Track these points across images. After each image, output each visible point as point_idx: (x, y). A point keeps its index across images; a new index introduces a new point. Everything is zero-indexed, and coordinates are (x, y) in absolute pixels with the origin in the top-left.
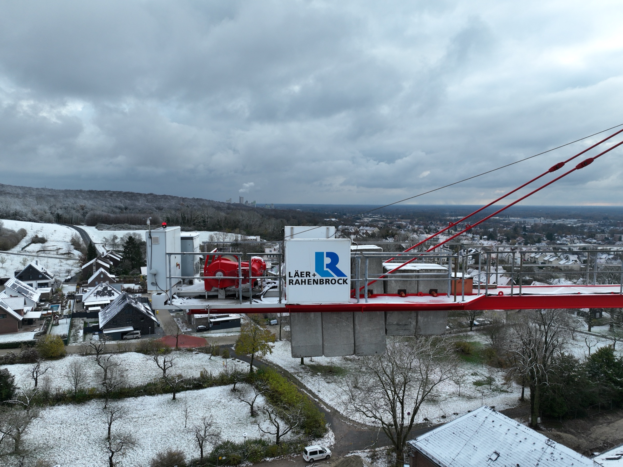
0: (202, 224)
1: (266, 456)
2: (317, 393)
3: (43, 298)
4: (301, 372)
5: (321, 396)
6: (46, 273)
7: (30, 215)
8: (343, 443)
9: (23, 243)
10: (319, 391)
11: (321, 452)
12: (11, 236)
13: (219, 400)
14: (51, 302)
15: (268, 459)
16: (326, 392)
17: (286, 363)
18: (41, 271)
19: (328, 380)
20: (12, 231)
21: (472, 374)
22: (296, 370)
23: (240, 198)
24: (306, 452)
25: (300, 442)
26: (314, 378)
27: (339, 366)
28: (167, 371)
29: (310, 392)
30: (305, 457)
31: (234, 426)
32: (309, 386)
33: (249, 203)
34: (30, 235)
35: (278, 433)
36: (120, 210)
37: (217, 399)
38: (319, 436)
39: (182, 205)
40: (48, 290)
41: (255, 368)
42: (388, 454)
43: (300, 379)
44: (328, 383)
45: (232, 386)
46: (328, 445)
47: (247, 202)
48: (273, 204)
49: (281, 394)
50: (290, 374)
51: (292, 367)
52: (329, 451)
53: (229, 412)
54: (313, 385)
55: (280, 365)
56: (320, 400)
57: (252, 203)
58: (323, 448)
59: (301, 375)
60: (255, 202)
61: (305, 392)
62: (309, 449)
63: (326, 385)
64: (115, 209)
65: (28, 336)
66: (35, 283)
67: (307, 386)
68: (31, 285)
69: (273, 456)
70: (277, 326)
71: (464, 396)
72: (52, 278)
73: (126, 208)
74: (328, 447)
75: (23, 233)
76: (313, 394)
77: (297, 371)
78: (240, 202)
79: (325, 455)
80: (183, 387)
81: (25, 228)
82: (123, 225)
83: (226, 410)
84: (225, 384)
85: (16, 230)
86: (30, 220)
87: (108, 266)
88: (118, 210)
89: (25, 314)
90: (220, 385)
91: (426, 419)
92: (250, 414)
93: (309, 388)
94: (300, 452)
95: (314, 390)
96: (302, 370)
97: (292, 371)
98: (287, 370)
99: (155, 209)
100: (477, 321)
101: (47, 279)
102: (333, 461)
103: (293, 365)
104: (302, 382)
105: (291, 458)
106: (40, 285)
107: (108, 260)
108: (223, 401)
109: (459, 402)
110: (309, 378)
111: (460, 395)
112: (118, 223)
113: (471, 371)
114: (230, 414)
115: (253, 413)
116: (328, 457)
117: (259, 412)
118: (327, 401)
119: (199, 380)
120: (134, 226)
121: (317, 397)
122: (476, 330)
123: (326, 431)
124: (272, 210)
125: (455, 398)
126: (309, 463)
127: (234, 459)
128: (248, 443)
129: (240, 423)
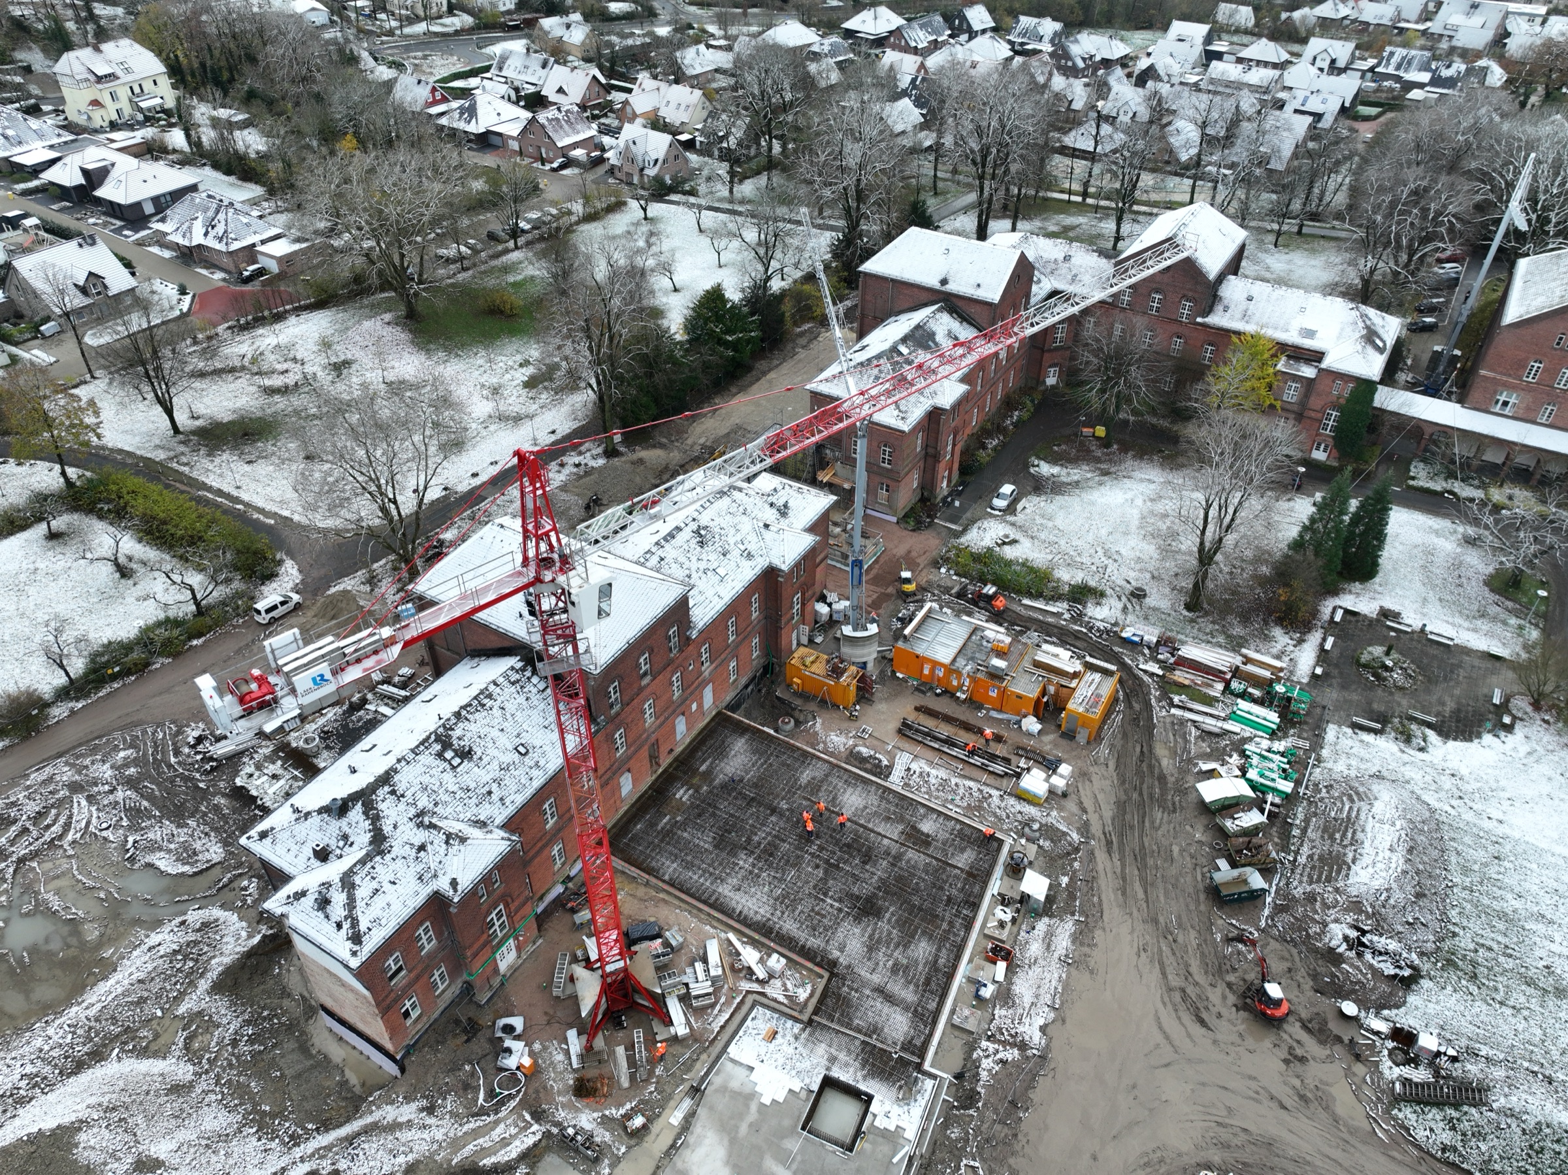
1: (190, 638)
2: (235, 493)
4: (183, 454)
5: (245, 497)
8: (315, 574)
10: (238, 488)
11: (283, 603)
13: (32, 567)
15: (195, 642)
16: (253, 486)
17: (138, 439)
19: (248, 458)
21: (521, 365)
22: (170, 450)
24: (259, 612)
25: (238, 595)
26: (217, 460)
27: (259, 414)
29: (220, 492)
30: (257, 618)
31: (99, 606)
32: (213, 481)
35: (194, 597)
37: (24, 566)
38: (270, 576)
41: (72, 472)
42: (395, 569)
43: (186, 469)
44: (249, 462)
45: (42, 528)
46: (291, 585)
49: (165, 523)
50: (160, 463)
51: (157, 447)
52: (296, 598)
53: (70, 584)
54: (221, 475)
55: (126, 448)
56: (247, 505)
58: (285, 596)
59: (184, 460)
61: (210, 496)
62: (261, 605)
63: (247, 468)
67: (207, 481)
69: (199, 635)
70: (62, 336)
71: (507, 418)
74: (292, 590)
76: (228, 496)
77: (172, 454)
79: (291, 605)
83: (61, 582)
84: (23, 527)
90: (11, 533)
91: (446, 489)
92: (118, 575)
93: (215, 485)
94: (246, 613)
95: (226, 488)
96: (182, 448)
97: (160, 455)
98: (149, 455)
100: (528, 221)
102: (308, 607)
103: (157, 442)
104: (194, 475)
105: (235, 627)
108: (41, 565)
109: (501, 434)
110: (205, 463)
111: (502, 418)
113: (519, 358)
114: (74, 587)
115: (124, 572)
116: (298, 606)
117: (134, 566)
118: (260, 503)
121: (237, 500)
122: (529, 244)
123: (280, 563)
125: (492, 428)
126: (270, 623)
127: (135, 664)
128: (146, 631)
129: (106, 597)
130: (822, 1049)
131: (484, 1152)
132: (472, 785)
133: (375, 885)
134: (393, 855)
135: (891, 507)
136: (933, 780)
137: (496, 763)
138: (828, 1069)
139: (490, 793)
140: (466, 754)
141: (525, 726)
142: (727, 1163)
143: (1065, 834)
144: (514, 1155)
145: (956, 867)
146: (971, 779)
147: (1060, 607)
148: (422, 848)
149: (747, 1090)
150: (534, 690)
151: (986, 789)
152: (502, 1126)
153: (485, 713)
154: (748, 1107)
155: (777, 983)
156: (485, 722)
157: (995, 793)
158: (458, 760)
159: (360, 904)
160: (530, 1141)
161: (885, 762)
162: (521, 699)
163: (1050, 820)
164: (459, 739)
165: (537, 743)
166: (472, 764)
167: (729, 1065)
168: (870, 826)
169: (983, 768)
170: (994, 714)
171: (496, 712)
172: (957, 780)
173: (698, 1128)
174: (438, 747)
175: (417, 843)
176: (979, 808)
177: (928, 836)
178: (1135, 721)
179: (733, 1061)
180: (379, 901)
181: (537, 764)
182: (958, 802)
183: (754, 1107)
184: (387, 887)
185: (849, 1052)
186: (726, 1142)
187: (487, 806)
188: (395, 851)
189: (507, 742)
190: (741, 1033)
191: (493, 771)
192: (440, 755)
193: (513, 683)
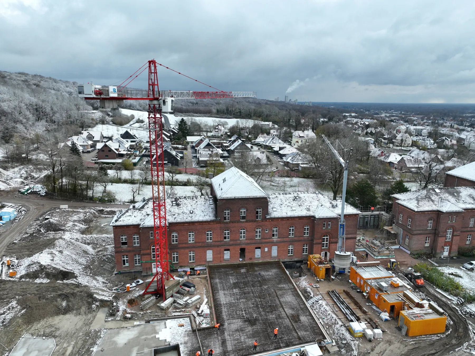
0: (239, 114)
3: (131, 147)
6: (135, 135)
7: (138, 107)
9: (131, 123)
12: (126, 118)
14: (134, 149)
18: (132, 134)
20: (127, 115)
23: (285, 97)
28: (174, 178)
33: (292, 101)
34: (136, 118)
36: (192, 105)
39: (234, 101)
40: (134, 143)
47: (290, 100)
48: (311, 102)
57: (294, 101)
60: (297, 100)
64: (189, 104)
65: (119, 161)
66: (129, 140)
68: (127, 141)
72: (137, 138)
73: (197, 103)
75: (133, 117)
78: (285, 100)
80: (178, 184)
81: (134, 114)
82: (190, 114)
85: (129, 115)
86: (138, 110)
87: (169, 135)
88: (190, 104)
89: (120, 151)
99: (215, 104)
101: (135, 139)
106: (132, 142)
107: (171, 132)
112: (187, 112)
119: (186, 182)
120: (196, 115)
124: (298, 105)
130: (186, 338)
131: (98, 294)
132: (172, 211)
133: (131, 214)
134: (141, 212)
135: (409, 247)
136: (322, 309)
137: (183, 210)
138: (181, 344)
139: (174, 215)
140: (178, 205)
141: (198, 208)
142: (129, 340)
143: (353, 350)
144: (100, 298)
145: (297, 333)
146: (336, 315)
147: (455, 299)
148: (148, 215)
149: (158, 331)
150: (208, 203)
151: (338, 320)
152: (107, 293)
153: (191, 200)
154: (152, 334)
155: (202, 318)
156: (189, 202)
157: (340, 323)
158: (175, 205)
159: (125, 216)
160: (106, 299)
161: (312, 296)
162: (203, 203)
163: (352, 342)
164: (180, 201)
165: (196, 213)
166: (177, 207)
167: (163, 323)
168: (284, 306)
169: (345, 315)
170: (374, 307)
171: (194, 202)
172: (331, 313)
173: (136, 328)
174: (174, 200)
175: (148, 213)
176: (330, 326)
177: (300, 320)
178: (445, 344)
179: (165, 323)
180: (129, 218)
181: (191, 217)
182: (325, 320)
183: (153, 335)
184: (133, 216)
185: (192, 345)
186: (136, 336)
187: (171, 217)
188: (142, 212)
189: (190, 208)
190: (176, 319)
191: (180, 212)
192: (172, 202)
193: (205, 199)
